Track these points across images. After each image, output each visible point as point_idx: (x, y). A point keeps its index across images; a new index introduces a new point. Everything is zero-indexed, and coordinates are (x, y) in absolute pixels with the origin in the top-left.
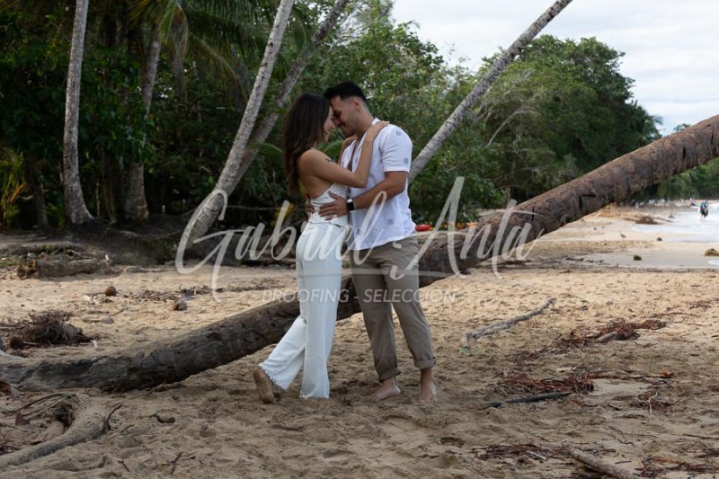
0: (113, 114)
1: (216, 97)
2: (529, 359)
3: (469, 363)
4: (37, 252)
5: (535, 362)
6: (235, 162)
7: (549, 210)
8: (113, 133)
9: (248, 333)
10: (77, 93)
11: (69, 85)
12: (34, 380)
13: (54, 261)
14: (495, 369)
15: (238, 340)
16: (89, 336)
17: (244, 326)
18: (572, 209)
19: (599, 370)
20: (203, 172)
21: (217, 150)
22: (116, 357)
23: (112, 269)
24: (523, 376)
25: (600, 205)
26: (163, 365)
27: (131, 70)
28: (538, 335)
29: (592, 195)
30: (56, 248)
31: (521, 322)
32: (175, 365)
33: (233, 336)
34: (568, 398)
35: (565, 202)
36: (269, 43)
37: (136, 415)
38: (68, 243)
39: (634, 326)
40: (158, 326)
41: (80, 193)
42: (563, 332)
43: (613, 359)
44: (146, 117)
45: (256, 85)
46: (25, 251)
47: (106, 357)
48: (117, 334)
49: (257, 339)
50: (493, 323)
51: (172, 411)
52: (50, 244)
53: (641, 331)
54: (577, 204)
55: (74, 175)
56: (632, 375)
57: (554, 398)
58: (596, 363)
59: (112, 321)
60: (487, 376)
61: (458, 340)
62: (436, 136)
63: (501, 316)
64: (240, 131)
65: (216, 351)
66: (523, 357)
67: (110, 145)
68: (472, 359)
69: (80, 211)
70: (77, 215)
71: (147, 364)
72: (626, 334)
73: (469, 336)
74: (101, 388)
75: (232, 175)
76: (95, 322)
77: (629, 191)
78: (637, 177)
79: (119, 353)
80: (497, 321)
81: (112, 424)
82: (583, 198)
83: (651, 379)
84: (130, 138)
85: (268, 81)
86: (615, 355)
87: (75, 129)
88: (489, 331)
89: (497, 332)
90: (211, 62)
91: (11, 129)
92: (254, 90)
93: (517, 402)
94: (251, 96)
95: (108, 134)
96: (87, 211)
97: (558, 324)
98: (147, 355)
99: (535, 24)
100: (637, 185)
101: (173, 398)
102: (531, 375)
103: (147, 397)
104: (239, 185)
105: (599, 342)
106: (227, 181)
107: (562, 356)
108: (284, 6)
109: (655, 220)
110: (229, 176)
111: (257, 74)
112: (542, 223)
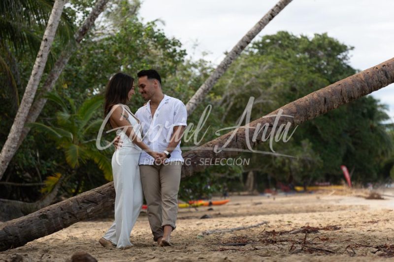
6: (16, 135)
9: (65, 213)
15: (59, 218)
17: (62, 209)
26: (11, 235)
32: (19, 235)
33: (56, 215)
36: (44, 38)
39: (318, 229)
45: (33, 72)
49: (70, 217)
53: (321, 230)
64: (20, 110)
65: (44, 225)
71: (1, 235)
72: (309, 230)
73: (204, 233)
75: (13, 146)
78: (298, 115)
85: (43, 69)
92: (32, 78)
94: (29, 82)
99: (259, 23)
100: (298, 120)
106: (9, 151)
108: (56, 10)
109: (382, 197)
110: (11, 147)
111: (34, 64)
112: (242, 143)
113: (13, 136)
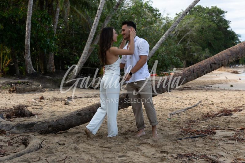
0: (43, 34)
1: (80, 28)
2: (192, 123)
3: (171, 124)
4: (16, 84)
5: (194, 124)
6: (86, 52)
7: (200, 69)
8: (43, 41)
9: (91, 113)
10: (30, 27)
11: (27, 24)
12: (14, 130)
13: (22, 87)
14: (180, 126)
15: (88, 116)
16: (34, 114)
17: (89, 110)
18: (208, 69)
19: (218, 126)
20: (75, 55)
21: (80, 47)
22: (44, 121)
23: (43, 90)
24: (190, 129)
25: (218, 67)
26: (61, 124)
27: (49, 19)
28: (195, 114)
29: (215, 64)
30: (22, 82)
31: (189, 109)
32: (65, 124)
33: (86, 114)
34: (206, 137)
35: (205, 66)
36: (98, 9)
37: (51, 142)
38: (26, 80)
39: (230, 111)
40: (59, 110)
41: (31, 63)
42: (204, 113)
43: (223, 123)
44: (54, 35)
45: (94, 24)
46: (11, 83)
47: (40, 121)
48: (44, 113)
50: (179, 110)
51: (64, 141)
52: (20, 81)
53: (233, 113)
54: (210, 67)
55: (29, 56)
56: (230, 129)
57: (201, 137)
58: (217, 124)
59: (42, 109)
60: (177, 129)
61: (167, 116)
62: (159, 42)
63: (182, 107)
64: (88, 40)
65: (79, 120)
66: (190, 122)
67: (42, 45)
68: (171, 122)
69: (31, 69)
70: (30, 70)
71: (55, 124)
72: (227, 113)
73: (170, 114)
74: (38, 133)
75: (85, 56)
76: (36, 109)
77: (229, 62)
78: (232, 57)
79: (45, 120)
80: (181, 109)
81: (42, 146)
82: (212, 65)
83: (237, 130)
84: (49, 43)
85: (98, 22)
86: (223, 121)
87: (29, 40)
88: (178, 112)
89: (181, 113)
90: (78, 16)
91: (6, 40)
92: (93, 26)
93: (188, 138)
94: (92, 28)
95: (41, 41)
96: (33, 69)
97: (203, 110)
98: (55, 121)
100: (232, 60)
101: (64, 136)
102: (193, 128)
103: (55, 136)
104: (88, 59)
105: (218, 116)
106: (83, 58)
107: (204, 121)
109: (238, 72)
110: (84, 56)
111: (94, 20)
112: (197, 74)
113: (85, 52)
